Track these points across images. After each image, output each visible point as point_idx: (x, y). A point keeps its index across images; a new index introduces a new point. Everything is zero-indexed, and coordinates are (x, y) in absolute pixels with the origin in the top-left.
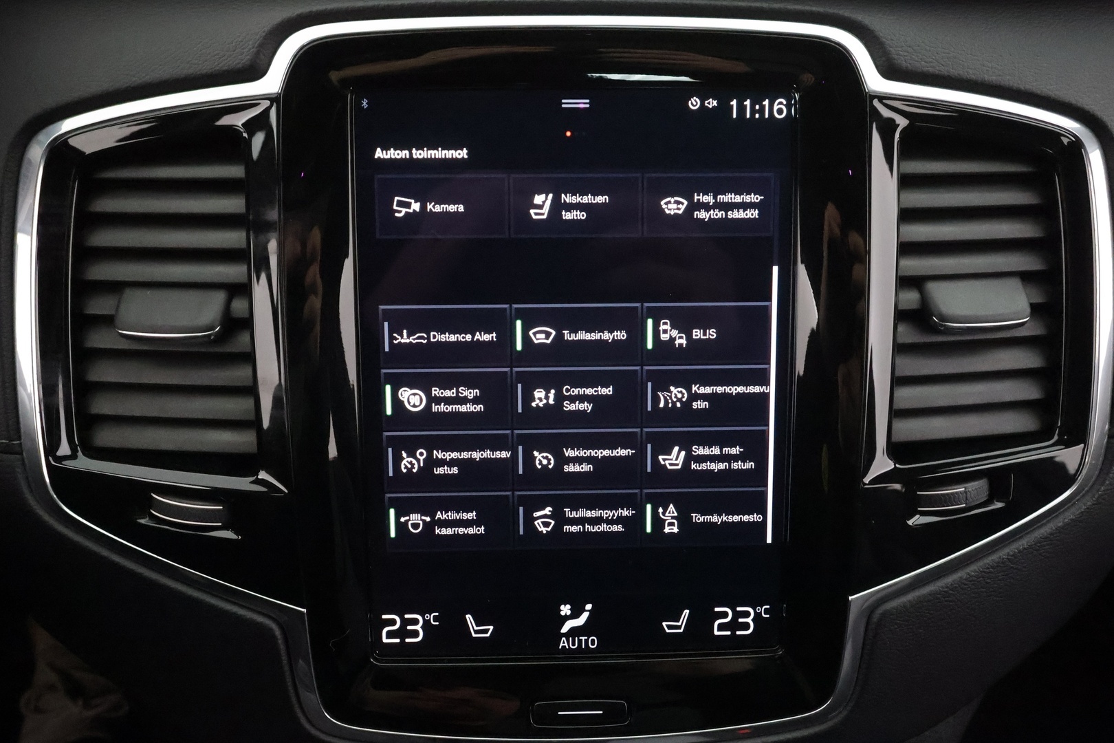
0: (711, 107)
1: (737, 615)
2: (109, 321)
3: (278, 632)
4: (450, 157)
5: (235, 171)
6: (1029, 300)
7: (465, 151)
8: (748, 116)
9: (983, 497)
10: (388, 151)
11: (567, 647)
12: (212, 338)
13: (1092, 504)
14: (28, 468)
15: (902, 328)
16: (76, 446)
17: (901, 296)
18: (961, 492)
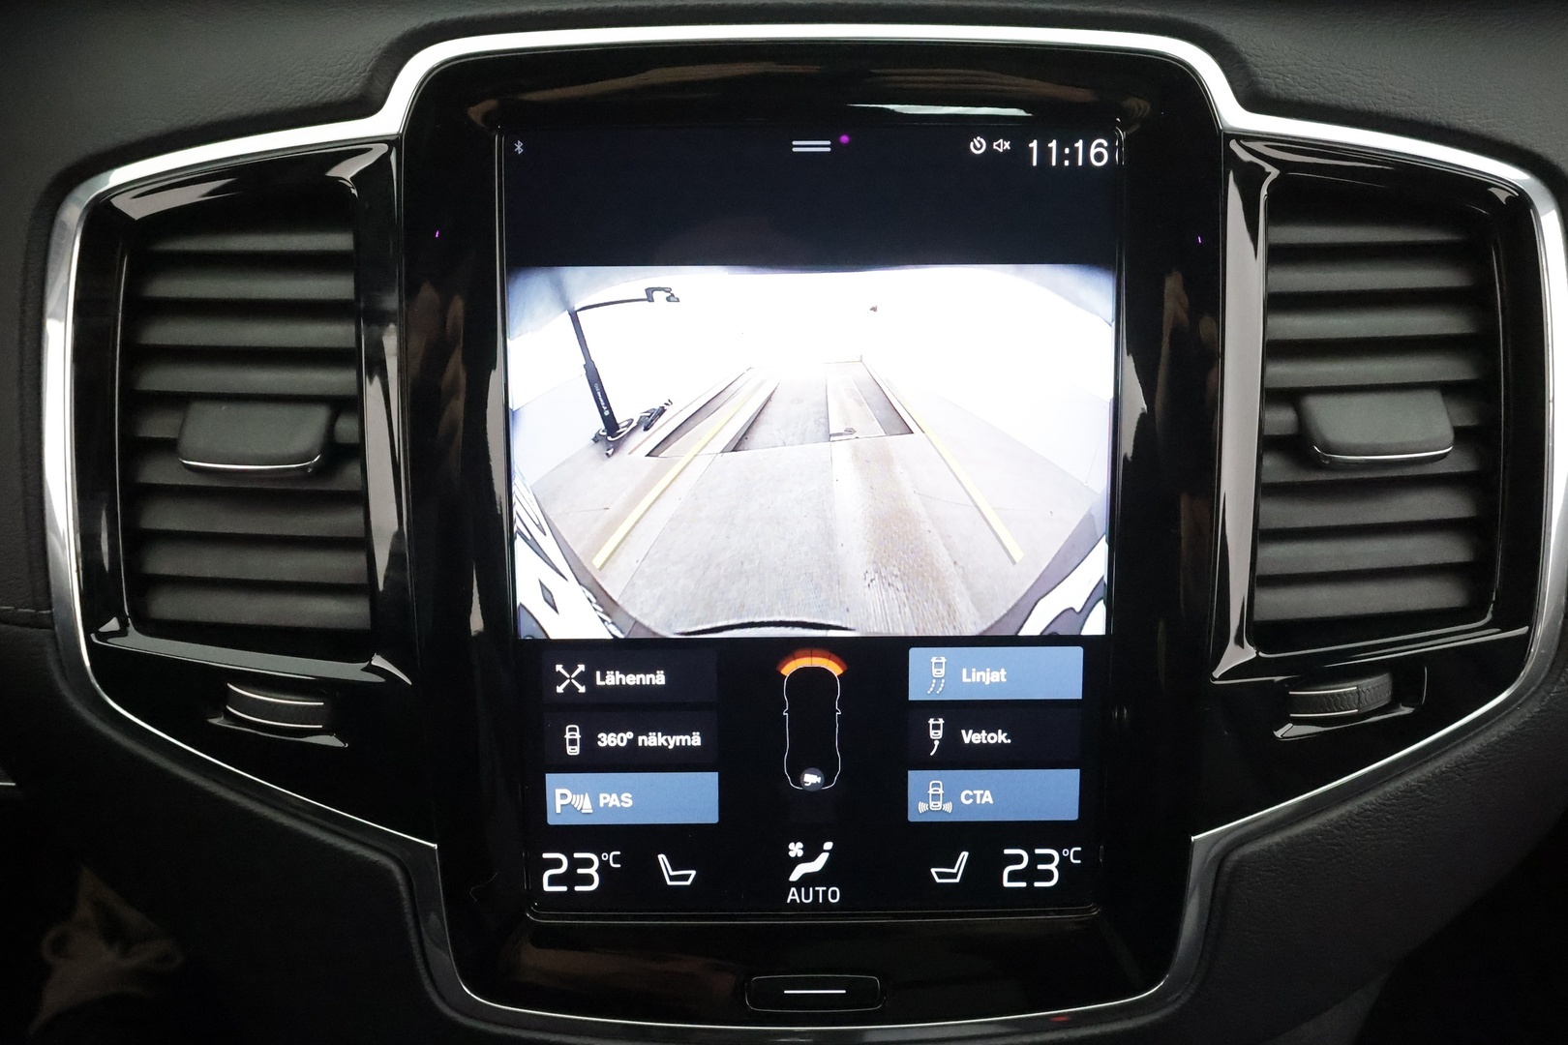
1: (1035, 859)
2: (169, 447)
3: (398, 876)
5: (341, 241)
6: (1452, 422)
9: (1384, 699)
11: (798, 901)
12: (310, 470)
13: (1541, 711)
14: (61, 648)
15: (1269, 462)
16: (127, 617)
17: (1268, 416)
18: (1351, 692)
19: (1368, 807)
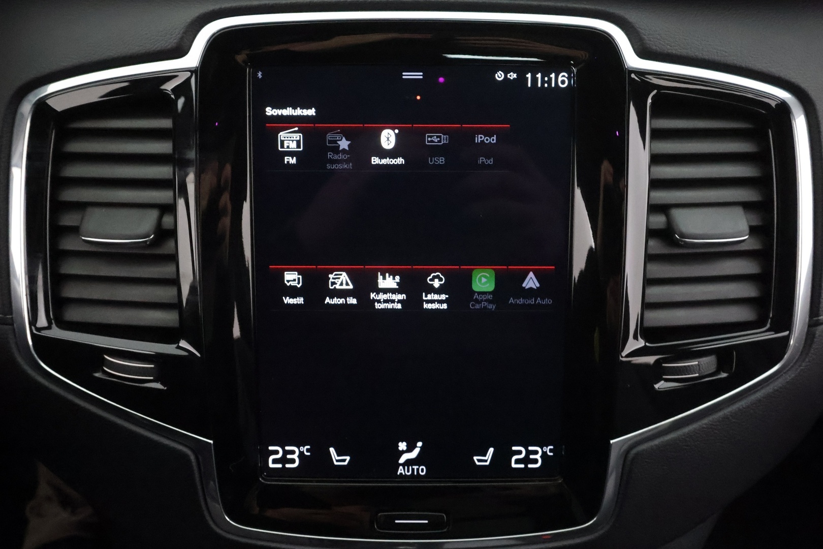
0: (512, 78)
1: (529, 453)
2: (75, 230)
3: (192, 457)
5: (166, 123)
6: (748, 222)
8: (539, 85)
9: (713, 369)
10: (277, 110)
11: (404, 474)
12: (148, 243)
13: (796, 376)
14: (17, 336)
15: (652, 243)
16: (51, 320)
17: (651, 218)
18: (695, 365)
19: (704, 426)
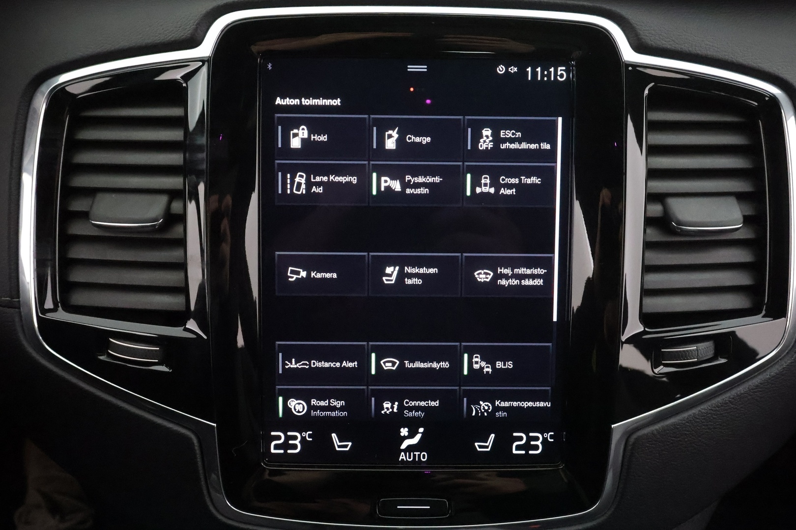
0: (513, 72)
1: (530, 439)
2: (85, 216)
3: (195, 441)
4: (329, 104)
5: (178, 111)
6: (742, 212)
7: (339, 100)
8: (539, 79)
9: (710, 354)
10: (285, 100)
11: (405, 460)
12: (157, 227)
13: (791, 363)
14: (23, 319)
15: (648, 231)
16: (58, 302)
17: (649, 207)
18: (693, 350)
19: (703, 411)
